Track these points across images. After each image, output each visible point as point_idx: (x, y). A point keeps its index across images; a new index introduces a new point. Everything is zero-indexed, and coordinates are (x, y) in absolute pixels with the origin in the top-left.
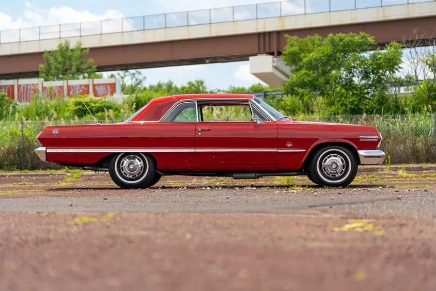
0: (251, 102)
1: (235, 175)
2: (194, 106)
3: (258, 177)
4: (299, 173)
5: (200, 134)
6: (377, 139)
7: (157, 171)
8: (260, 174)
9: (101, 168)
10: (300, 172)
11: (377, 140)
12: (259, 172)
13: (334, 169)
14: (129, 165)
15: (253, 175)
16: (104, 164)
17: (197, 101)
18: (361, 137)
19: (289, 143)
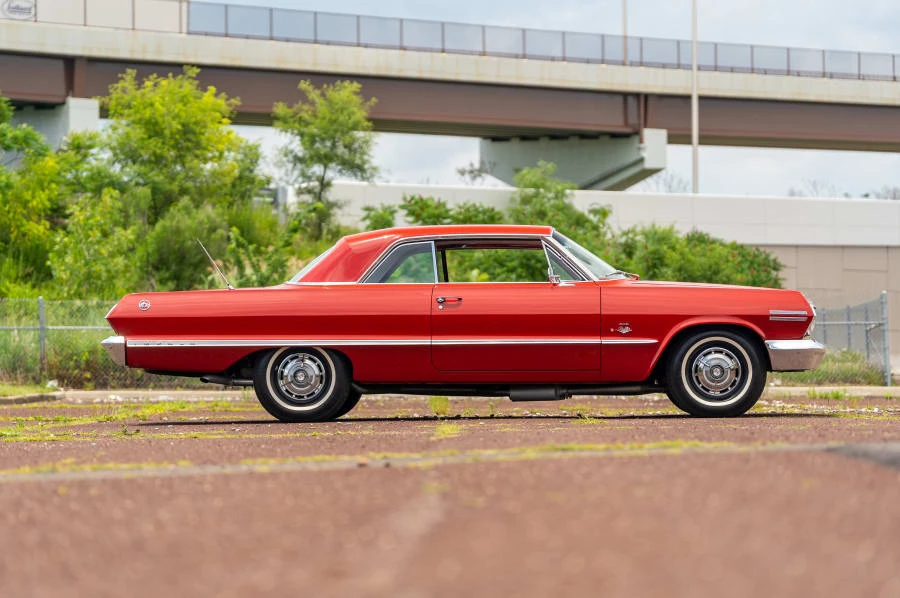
0: (548, 241)
1: (514, 393)
2: (427, 249)
3: (562, 397)
4: (645, 388)
5: (441, 307)
6: (804, 316)
7: (355, 386)
8: (565, 391)
9: (237, 378)
10: (648, 386)
11: (804, 319)
12: (563, 386)
13: (716, 377)
14: (295, 373)
15: (551, 392)
16: (244, 371)
17: (436, 241)
18: (772, 312)
19: (624, 327)
